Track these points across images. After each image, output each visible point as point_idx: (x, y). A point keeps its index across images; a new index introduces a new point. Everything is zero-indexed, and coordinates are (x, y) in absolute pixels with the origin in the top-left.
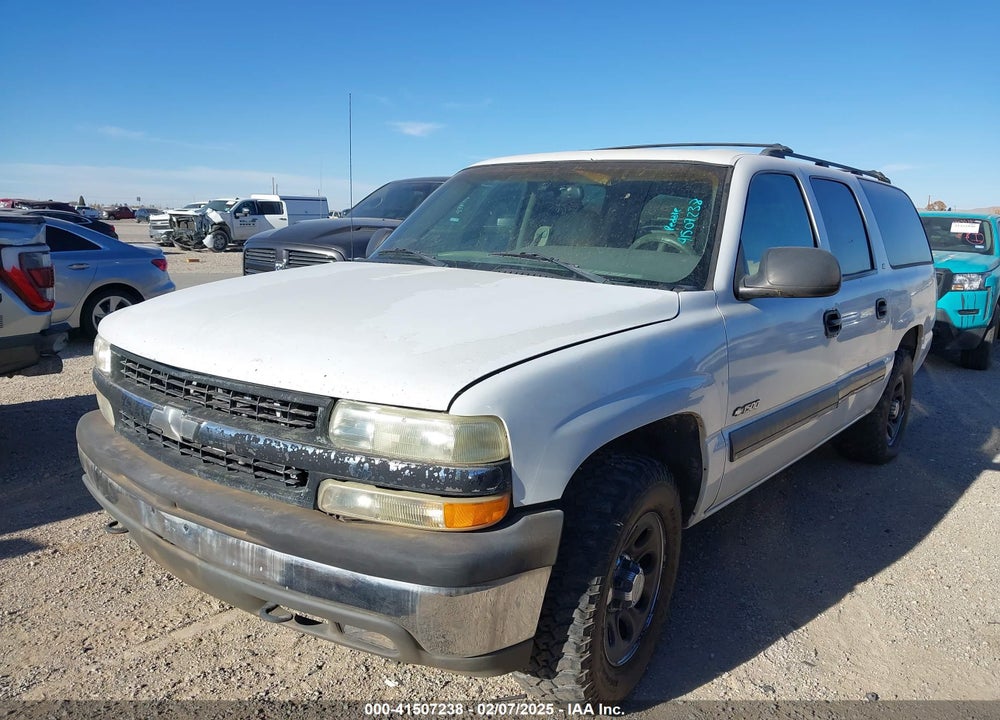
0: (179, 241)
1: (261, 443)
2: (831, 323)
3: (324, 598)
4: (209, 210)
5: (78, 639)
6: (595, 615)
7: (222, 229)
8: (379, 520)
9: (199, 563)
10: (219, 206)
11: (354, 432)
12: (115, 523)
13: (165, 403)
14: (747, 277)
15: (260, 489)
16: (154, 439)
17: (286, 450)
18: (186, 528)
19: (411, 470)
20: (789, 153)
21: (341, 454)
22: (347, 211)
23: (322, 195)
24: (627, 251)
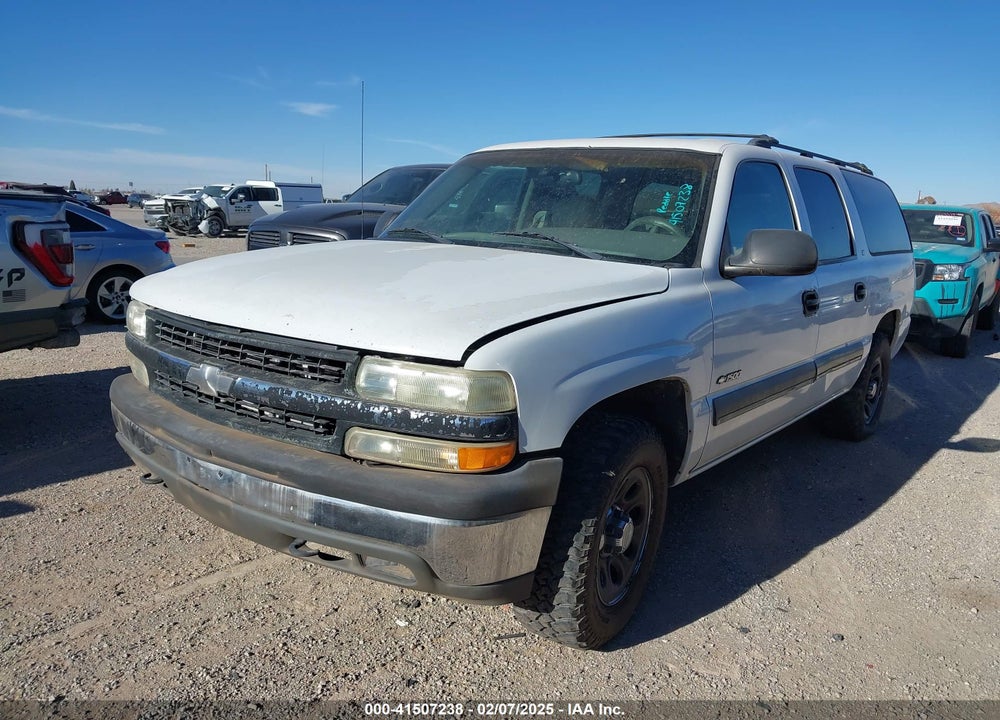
0: (174, 226)
1: (293, 395)
2: (810, 302)
3: (349, 532)
4: (204, 196)
5: (110, 585)
6: (590, 554)
7: (217, 215)
8: (400, 463)
9: (232, 505)
10: (215, 192)
11: (378, 383)
12: (149, 475)
13: (201, 362)
14: (732, 256)
15: (291, 438)
16: (189, 394)
17: (316, 401)
18: (221, 474)
19: (430, 418)
20: (775, 143)
21: (367, 404)
22: (348, 196)
23: (316, 182)
24: (622, 232)
